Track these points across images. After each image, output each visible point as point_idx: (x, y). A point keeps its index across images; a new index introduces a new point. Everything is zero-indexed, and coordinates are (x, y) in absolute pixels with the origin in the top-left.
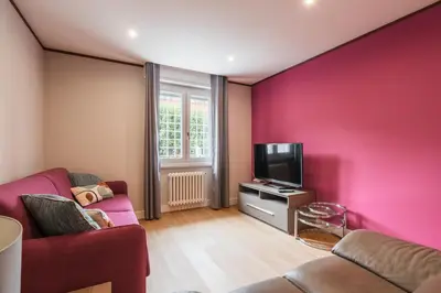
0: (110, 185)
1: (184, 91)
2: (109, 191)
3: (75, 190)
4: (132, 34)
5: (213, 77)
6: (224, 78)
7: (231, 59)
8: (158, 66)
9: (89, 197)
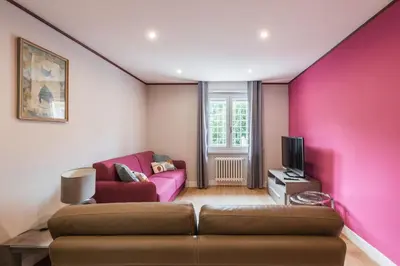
0: (175, 163)
1: (228, 96)
2: (172, 166)
3: (153, 164)
4: (179, 72)
5: (249, 82)
6: (258, 82)
7: (250, 71)
8: (206, 83)
9: (159, 169)
